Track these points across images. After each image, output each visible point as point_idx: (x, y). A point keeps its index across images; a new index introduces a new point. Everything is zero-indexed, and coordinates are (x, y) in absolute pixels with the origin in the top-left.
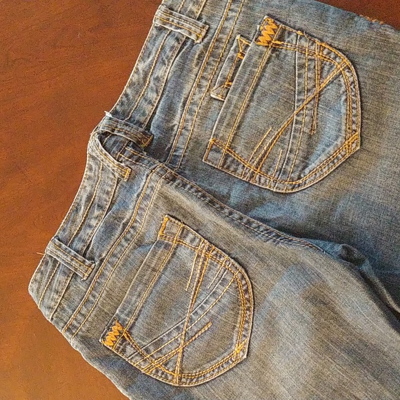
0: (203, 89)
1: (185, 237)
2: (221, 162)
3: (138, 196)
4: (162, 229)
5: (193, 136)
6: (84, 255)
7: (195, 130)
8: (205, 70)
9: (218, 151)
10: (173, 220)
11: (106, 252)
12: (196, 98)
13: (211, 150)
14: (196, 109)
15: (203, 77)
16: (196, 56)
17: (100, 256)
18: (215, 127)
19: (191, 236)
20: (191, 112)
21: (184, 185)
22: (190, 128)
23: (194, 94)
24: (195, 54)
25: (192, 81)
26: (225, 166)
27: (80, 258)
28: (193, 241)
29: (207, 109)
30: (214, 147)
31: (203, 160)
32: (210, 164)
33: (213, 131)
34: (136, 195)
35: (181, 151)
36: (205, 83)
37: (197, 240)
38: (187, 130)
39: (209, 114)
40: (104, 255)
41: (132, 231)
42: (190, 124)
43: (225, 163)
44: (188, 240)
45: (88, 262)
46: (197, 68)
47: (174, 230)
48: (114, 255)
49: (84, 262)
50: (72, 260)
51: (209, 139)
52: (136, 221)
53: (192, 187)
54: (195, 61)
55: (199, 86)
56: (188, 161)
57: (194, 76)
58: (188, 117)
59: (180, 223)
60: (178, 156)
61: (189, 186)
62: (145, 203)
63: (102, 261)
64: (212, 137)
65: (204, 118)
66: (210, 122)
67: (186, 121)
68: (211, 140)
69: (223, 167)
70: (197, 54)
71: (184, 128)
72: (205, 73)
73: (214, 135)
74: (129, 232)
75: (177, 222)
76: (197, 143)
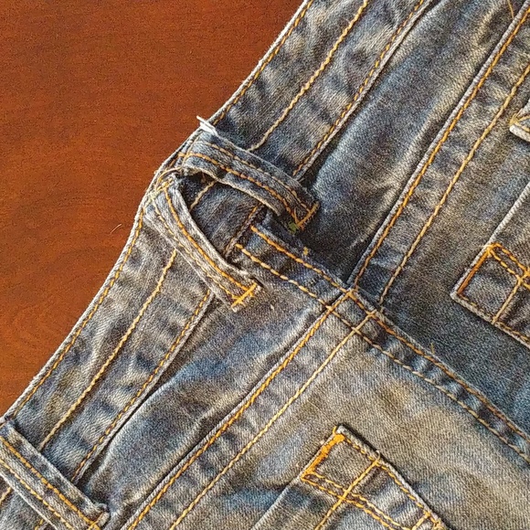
0: (492, 109)
1: (374, 493)
2: (504, 310)
3: (272, 361)
4: (316, 460)
5: (437, 227)
6: (81, 485)
7: (448, 211)
8: (506, 57)
9: (499, 278)
10: (357, 443)
11: (143, 490)
12: (468, 128)
13: (481, 272)
14: (464, 158)
15: (495, 77)
16: (487, 18)
17: (127, 496)
18: (509, 216)
19: (394, 495)
20: (444, 162)
21: (411, 359)
22: (431, 203)
23: (462, 116)
24: (485, 11)
25: (462, 81)
26: (514, 322)
27: (72, 490)
28: (398, 507)
29: (493, 162)
30: (492, 266)
31: (453, 295)
32: (472, 308)
33: (501, 225)
34: (263, 356)
35: (397, 260)
36: (498, 92)
37: (412, 511)
38: (423, 208)
39: (498, 177)
40: (137, 496)
41: (224, 446)
42: (436, 194)
43: (512, 314)
44: (383, 503)
45: (91, 507)
46: (483, 50)
47: (352, 470)
48: (165, 504)
49: (79, 504)
50: (49, 492)
51: (484, 241)
52: (242, 422)
53: (430, 367)
54: (481, 31)
55: (482, 98)
56: (408, 288)
57: (469, 69)
58: (434, 174)
59: (372, 455)
60: (384, 272)
61: (422, 363)
62: (287, 384)
63: (129, 511)
64: (492, 238)
65: (480, 183)
66: (496, 199)
67: (425, 183)
68: (487, 248)
69: (506, 321)
70: (492, 12)
71: (415, 200)
72: (505, 67)
73: (501, 235)
74: (215, 446)
75: (365, 450)
76: (445, 243)
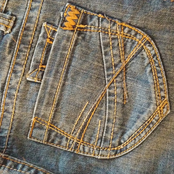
0: (19, 74)
2: (46, 138)
5: (15, 117)
7: (17, 111)
8: (18, 56)
9: (41, 128)
12: (13, 83)
13: (35, 128)
14: (15, 93)
15: (17, 64)
16: (8, 45)
18: (35, 107)
20: (10, 96)
21: (16, 166)
22: (11, 110)
23: (11, 79)
24: (6, 43)
25: (7, 68)
26: (50, 141)
29: (25, 91)
30: (37, 125)
31: (28, 138)
32: (35, 140)
33: (35, 111)
35: (6, 132)
36: (19, 68)
38: (9, 112)
39: (28, 96)
42: (11, 107)
43: (49, 138)
46: (10, 56)
51: (32, 118)
53: (23, 166)
54: (7, 50)
55: (15, 72)
57: (7, 63)
58: (8, 101)
60: (4, 137)
61: (20, 166)
64: (34, 115)
65: (23, 99)
66: (30, 103)
67: (7, 104)
68: (33, 119)
69: (48, 141)
70: (8, 43)
71: (6, 111)
72: (19, 60)
73: (36, 114)
76: (20, 122)
